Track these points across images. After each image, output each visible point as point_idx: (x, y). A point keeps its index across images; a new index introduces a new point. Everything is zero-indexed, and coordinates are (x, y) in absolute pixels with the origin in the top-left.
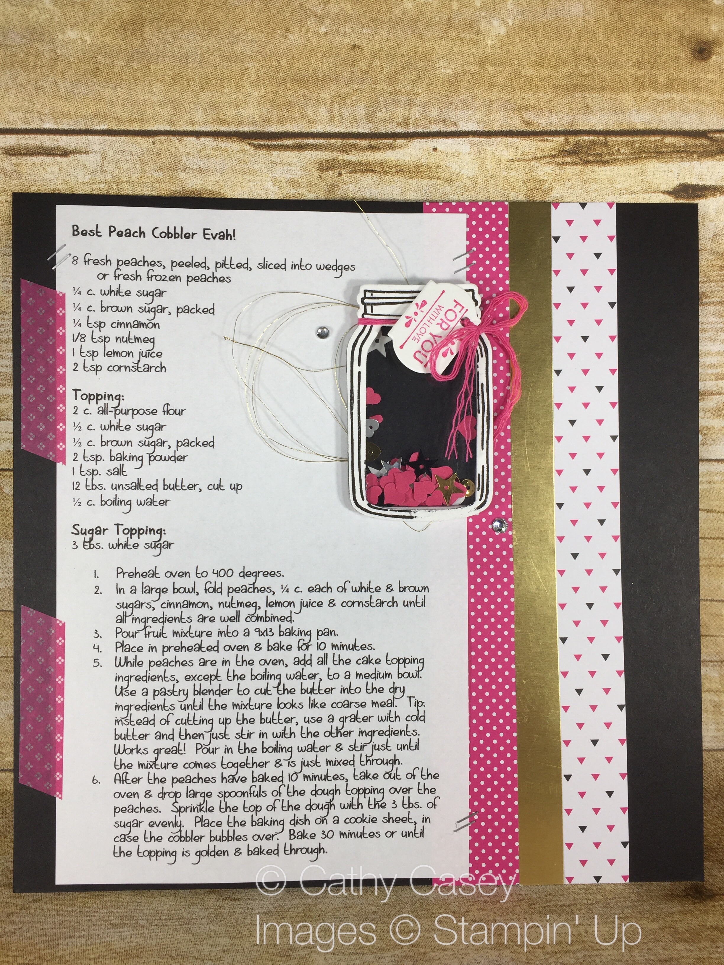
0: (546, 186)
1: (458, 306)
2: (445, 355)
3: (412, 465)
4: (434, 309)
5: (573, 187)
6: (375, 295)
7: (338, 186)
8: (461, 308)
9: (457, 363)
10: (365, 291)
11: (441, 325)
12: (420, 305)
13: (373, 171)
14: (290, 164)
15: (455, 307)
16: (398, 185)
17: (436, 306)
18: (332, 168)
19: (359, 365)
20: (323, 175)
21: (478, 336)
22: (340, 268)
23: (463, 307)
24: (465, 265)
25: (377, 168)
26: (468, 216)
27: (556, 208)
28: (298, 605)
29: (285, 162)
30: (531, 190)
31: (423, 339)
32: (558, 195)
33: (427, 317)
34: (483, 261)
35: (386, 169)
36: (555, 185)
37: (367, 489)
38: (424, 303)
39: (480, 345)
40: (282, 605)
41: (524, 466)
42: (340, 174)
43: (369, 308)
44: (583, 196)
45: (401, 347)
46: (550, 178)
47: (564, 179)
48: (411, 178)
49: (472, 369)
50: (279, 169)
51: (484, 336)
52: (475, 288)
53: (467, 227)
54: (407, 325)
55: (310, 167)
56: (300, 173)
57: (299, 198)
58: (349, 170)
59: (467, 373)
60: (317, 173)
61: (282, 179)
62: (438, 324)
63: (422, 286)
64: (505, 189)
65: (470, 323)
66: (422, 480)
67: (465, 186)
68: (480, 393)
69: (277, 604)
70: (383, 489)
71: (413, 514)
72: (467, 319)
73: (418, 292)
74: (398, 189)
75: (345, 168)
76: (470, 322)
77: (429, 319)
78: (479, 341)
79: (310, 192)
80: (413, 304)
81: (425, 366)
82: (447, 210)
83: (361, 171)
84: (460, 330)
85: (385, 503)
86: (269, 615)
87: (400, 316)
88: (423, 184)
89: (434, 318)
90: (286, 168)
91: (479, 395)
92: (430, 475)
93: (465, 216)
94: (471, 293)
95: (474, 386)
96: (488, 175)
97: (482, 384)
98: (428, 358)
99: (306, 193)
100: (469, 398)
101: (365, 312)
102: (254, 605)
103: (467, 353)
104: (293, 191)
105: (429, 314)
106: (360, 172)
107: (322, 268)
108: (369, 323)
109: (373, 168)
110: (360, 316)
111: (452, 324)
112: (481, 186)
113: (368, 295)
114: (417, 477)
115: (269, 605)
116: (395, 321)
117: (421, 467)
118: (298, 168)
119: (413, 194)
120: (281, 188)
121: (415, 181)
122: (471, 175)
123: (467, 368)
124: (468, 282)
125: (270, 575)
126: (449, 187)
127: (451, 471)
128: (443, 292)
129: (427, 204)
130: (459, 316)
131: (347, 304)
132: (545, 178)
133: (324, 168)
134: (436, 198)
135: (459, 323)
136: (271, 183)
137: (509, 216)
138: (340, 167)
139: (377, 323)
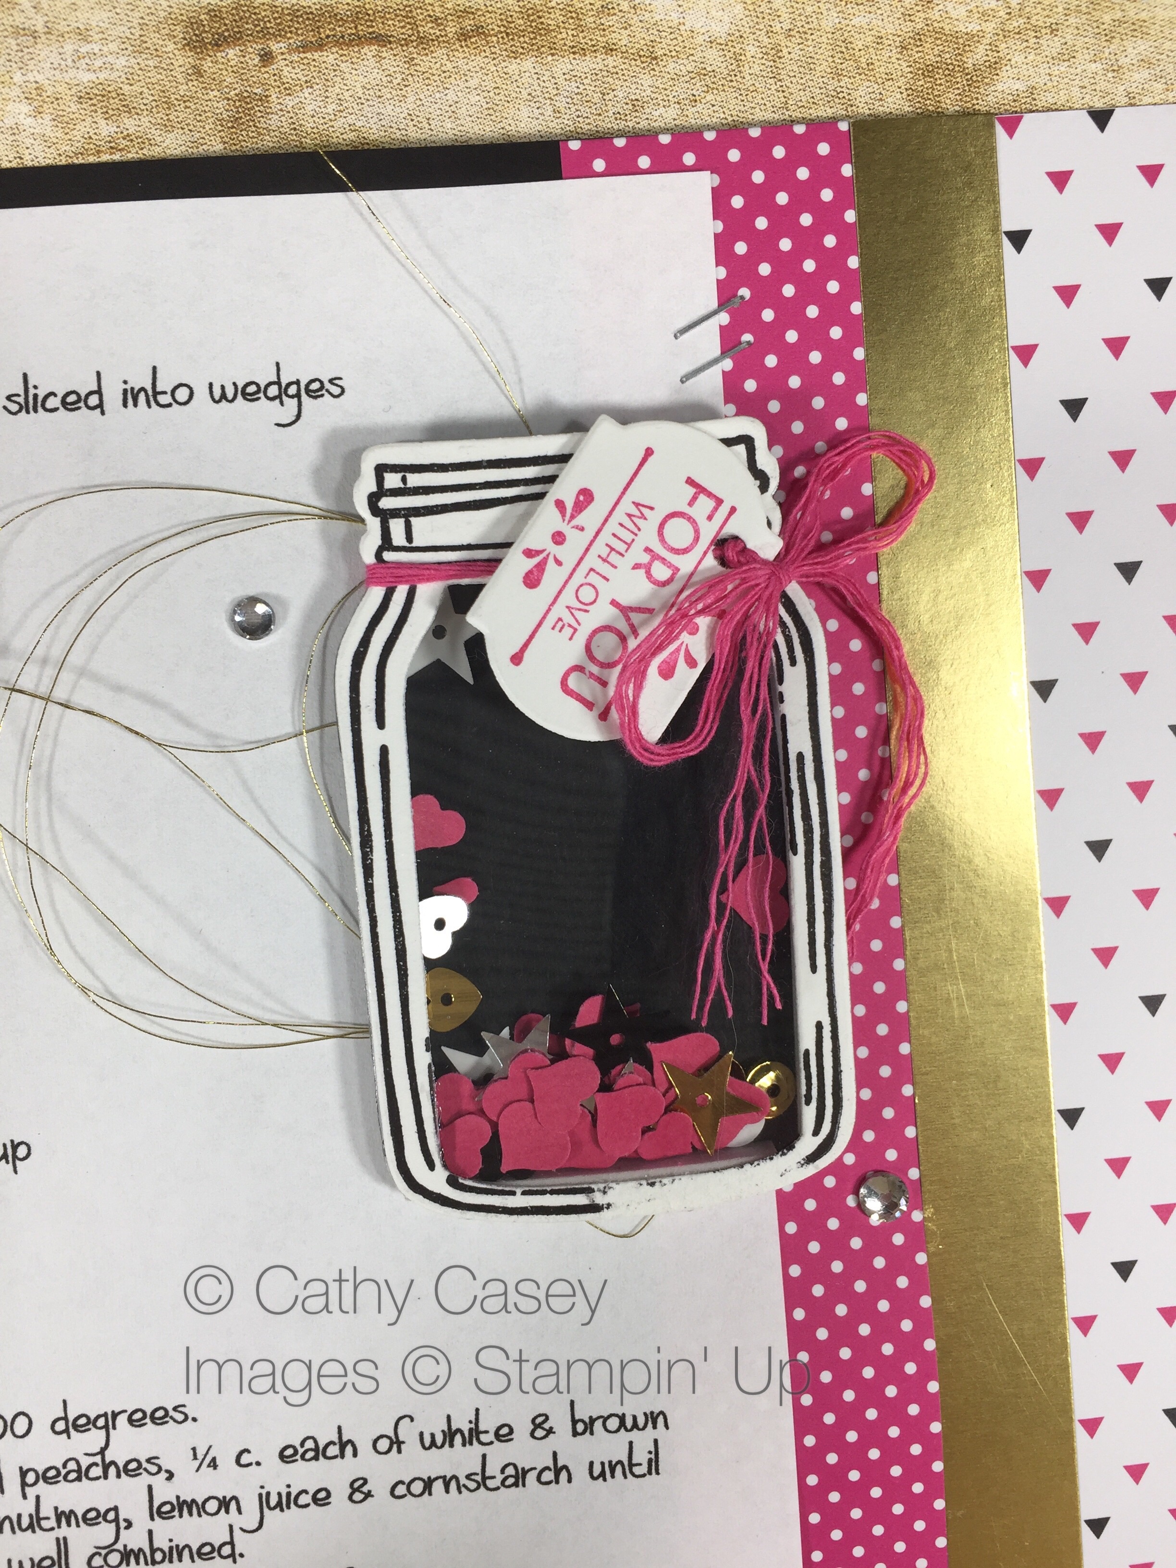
0: (978, 55)
1: (702, 498)
2: (667, 672)
3: (585, 1036)
4: (619, 515)
5: (1067, 56)
6: (415, 480)
7: (264, 99)
8: (711, 504)
9: (711, 694)
10: (381, 470)
11: (648, 569)
12: (569, 505)
13: (382, 40)
14: (83, 35)
15: (691, 504)
16: (474, 83)
17: (626, 506)
18: (235, 38)
19: (381, 723)
20: (207, 65)
21: (777, 594)
22: (293, 390)
23: (719, 502)
24: (717, 352)
25: (395, 28)
26: (716, 180)
27: (1011, 131)
28: (250, 1505)
29: (62, 27)
30: (928, 71)
31: (590, 622)
32: (1020, 86)
33: (599, 548)
34: (774, 332)
35: (428, 28)
36: (1012, 49)
37: (444, 1125)
38: (586, 497)
39: (783, 625)
40: (202, 1509)
41: (948, 1001)
42: (267, 58)
43: (397, 526)
44: (1102, 85)
45: (517, 659)
46: (990, 27)
47: (1036, 29)
48: (515, 55)
49: (764, 714)
50: (46, 52)
51: (794, 590)
52: (756, 430)
53: (716, 217)
54: (532, 580)
55: (154, 39)
56: (122, 61)
57: (132, 155)
58: (295, 41)
59: (748, 729)
60: (183, 60)
61: (62, 89)
62: (637, 566)
63: (576, 436)
64: (838, 74)
65: (747, 555)
66: (620, 1082)
67: (702, 74)
68: (795, 785)
69: (185, 1506)
70: (495, 1126)
71: (599, 1198)
72: (736, 538)
73: (563, 459)
74: (474, 99)
75: (280, 34)
76: (745, 550)
77: (604, 552)
78: (782, 611)
79: (167, 127)
80: (547, 507)
81: (604, 716)
82: (644, 162)
83: (342, 42)
84: (713, 584)
85: (504, 1169)
86: (161, 1542)
87: (508, 545)
88: (558, 74)
89: (621, 547)
90: (69, 48)
91: (790, 793)
92: (646, 1061)
93: (706, 181)
94: (741, 449)
95: (774, 769)
96: (777, 28)
97: (800, 757)
98: (611, 690)
99: (155, 134)
100: (761, 811)
101: (387, 543)
102: (111, 1516)
103: (744, 662)
104: (106, 129)
105: (605, 537)
106: (337, 43)
107: (230, 394)
108: (401, 580)
109: (379, 28)
110: (369, 558)
111: (686, 563)
112: (756, 69)
113: (392, 480)
114: (605, 1071)
115: (158, 1512)
116: (491, 566)
117: (615, 1039)
118: (113, 47)
119: (525, 112)
120: (61, 121)
121: (528, 64)
122: (720, 30)
123: (745, 712)
124: (731, 408)
125: (153, 1419)
126: (646, 80)
127: (713, 1045)
128: (649, 452)
129: (575, 145)
130: (709, 531)
131: (327, 515)
132: (973, 27)
133: (208, 37)
134: (607, 123)
135: (710, 557)
136: (25, 108)
137: (857, 168)
138: (265, 34)
139: (429, 579)
